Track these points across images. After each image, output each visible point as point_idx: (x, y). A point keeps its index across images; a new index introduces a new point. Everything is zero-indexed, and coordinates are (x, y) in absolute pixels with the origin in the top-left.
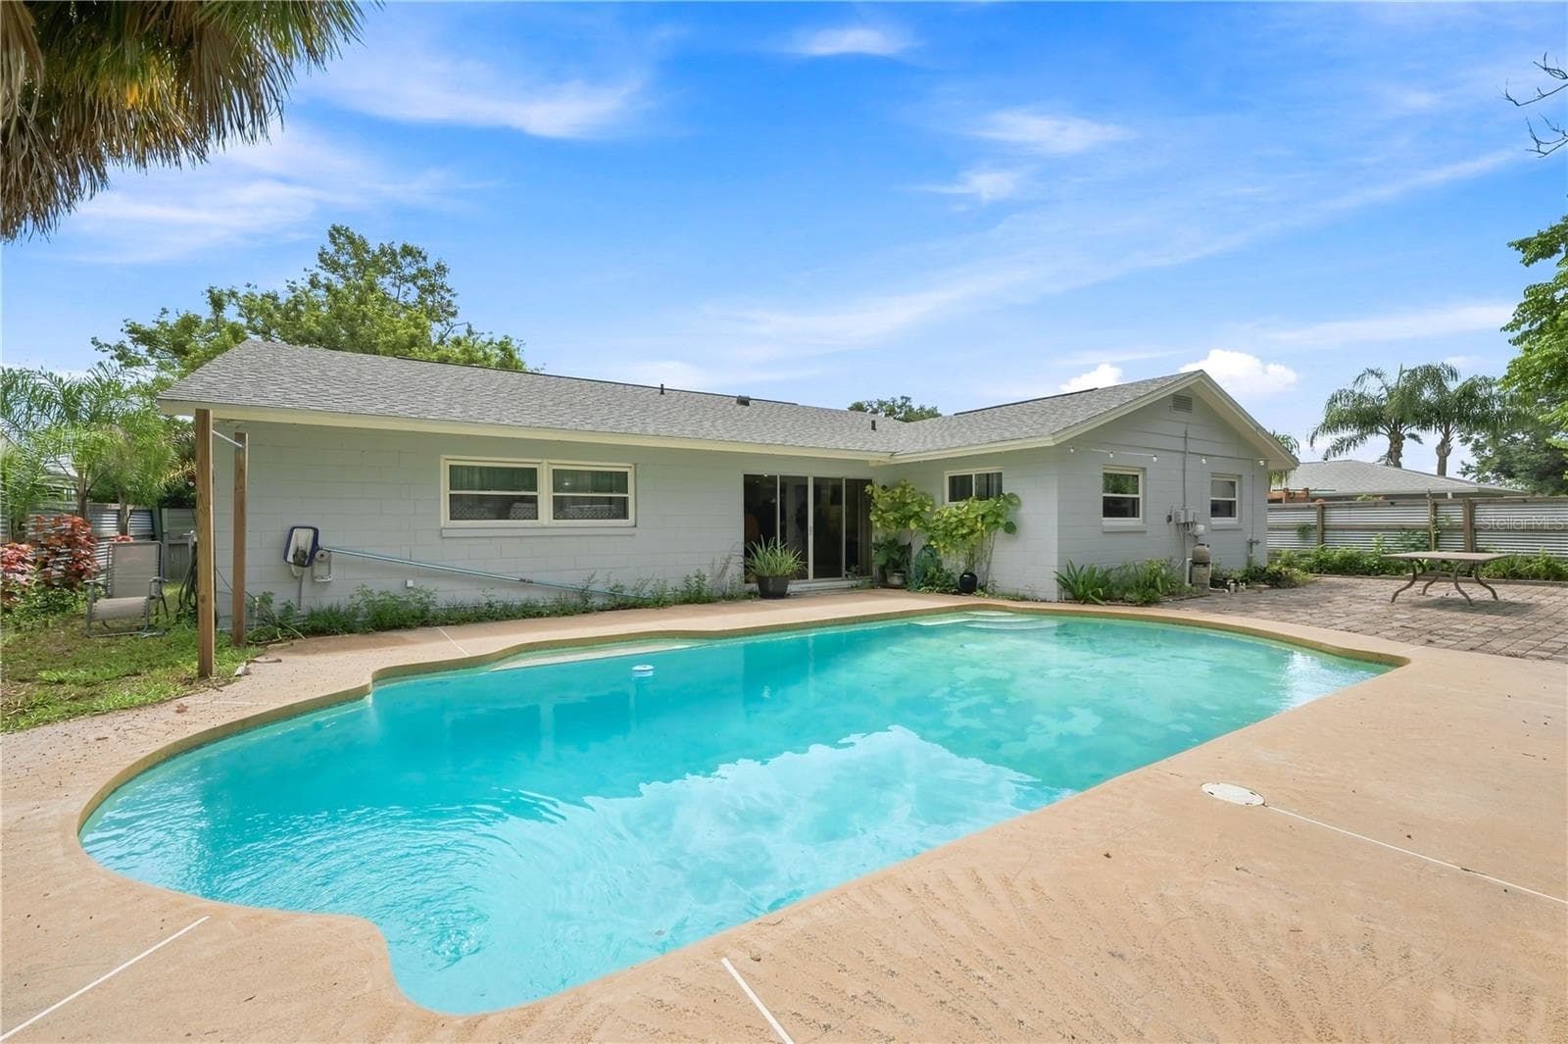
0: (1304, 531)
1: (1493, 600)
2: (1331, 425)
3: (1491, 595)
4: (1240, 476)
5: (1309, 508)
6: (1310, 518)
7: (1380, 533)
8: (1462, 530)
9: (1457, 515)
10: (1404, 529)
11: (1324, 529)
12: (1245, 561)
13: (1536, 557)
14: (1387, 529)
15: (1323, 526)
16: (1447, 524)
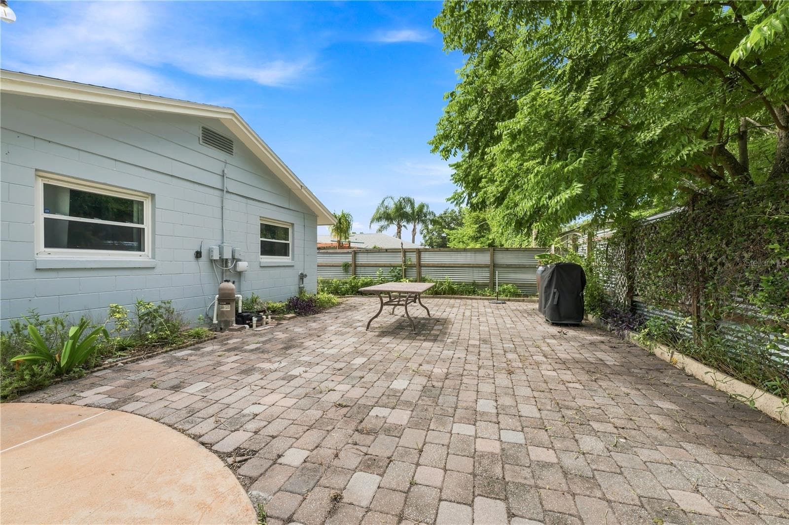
0: (346, 267)
1: (428, 317)
2: (379, 219)
3: (427, 313)
4: (293, 224)
5: (348, 253)
6: (348, 259)
7: (380, 269)
8: (415, 267)
9: (413, 258)
10: (392, 266)
11: (356, 266)
12: (297, 289)
13: (445, 282)
14: (385, 266)
15: (355, 264)
16: (409, 263)
